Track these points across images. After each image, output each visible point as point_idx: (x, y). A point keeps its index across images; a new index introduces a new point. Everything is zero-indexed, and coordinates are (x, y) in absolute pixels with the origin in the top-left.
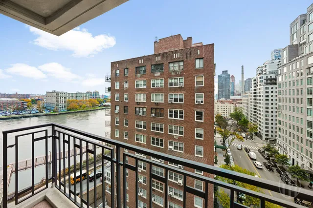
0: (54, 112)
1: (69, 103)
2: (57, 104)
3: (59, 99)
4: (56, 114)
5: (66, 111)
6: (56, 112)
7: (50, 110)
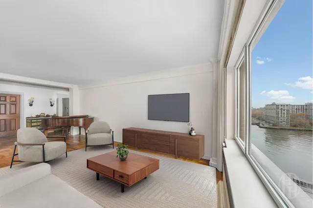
0: (273, 125)
1: (293, 117)
2: (278, 118)
3: (280, 112)
4: (277, 129)
5: (289, 127)
6: (276, 126)
7: (269, 123)
